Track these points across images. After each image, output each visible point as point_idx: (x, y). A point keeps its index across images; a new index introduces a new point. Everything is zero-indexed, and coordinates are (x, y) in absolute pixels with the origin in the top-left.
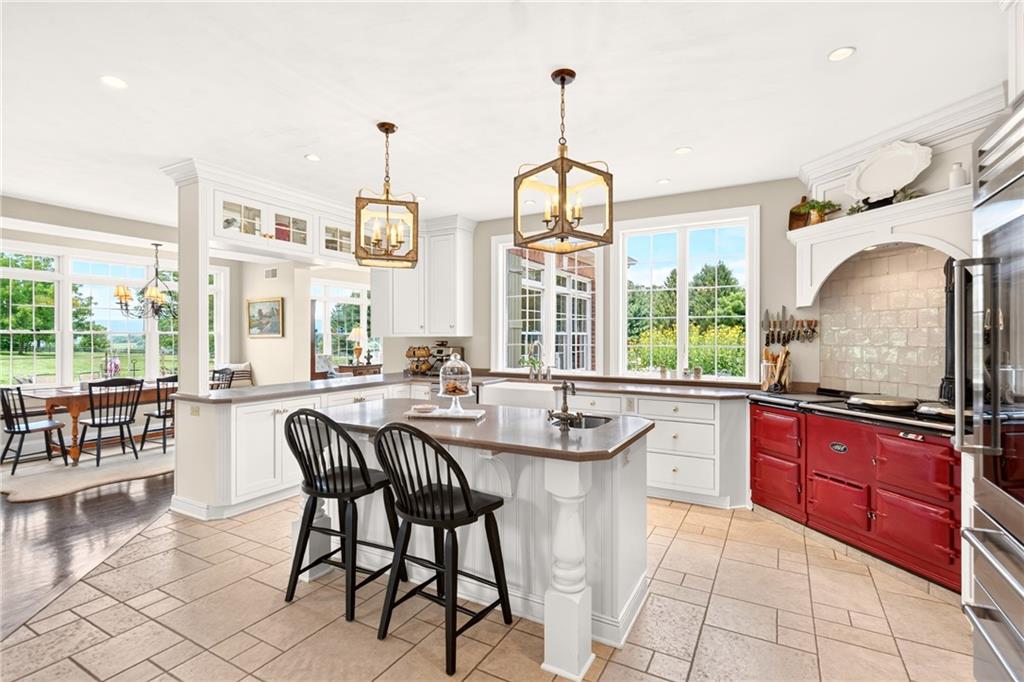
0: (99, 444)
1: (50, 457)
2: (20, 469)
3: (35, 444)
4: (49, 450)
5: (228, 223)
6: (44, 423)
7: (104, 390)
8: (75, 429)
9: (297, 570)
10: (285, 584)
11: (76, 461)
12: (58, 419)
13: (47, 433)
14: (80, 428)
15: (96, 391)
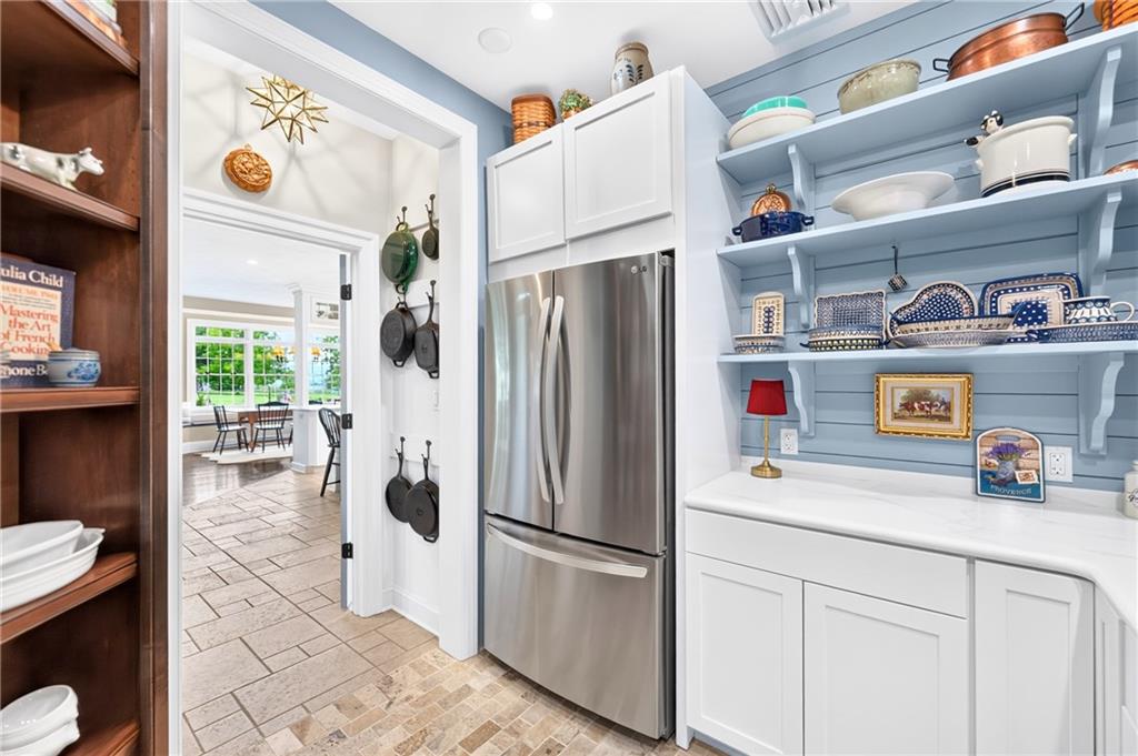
0: (264, 441)
1: (240, 448)
2: (224, 453)
3: (232, 440)
4: (240, 443)
5: (321, 313)
6: (238, 427)
7: (267, 408)
8: (252, 431)
9: (325, 484)
10: (320, 491)
11: (253, 450)
12: (243, 426)
13: (238, 431)
14: (255, 431)
15: (262, 409)
